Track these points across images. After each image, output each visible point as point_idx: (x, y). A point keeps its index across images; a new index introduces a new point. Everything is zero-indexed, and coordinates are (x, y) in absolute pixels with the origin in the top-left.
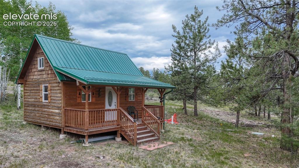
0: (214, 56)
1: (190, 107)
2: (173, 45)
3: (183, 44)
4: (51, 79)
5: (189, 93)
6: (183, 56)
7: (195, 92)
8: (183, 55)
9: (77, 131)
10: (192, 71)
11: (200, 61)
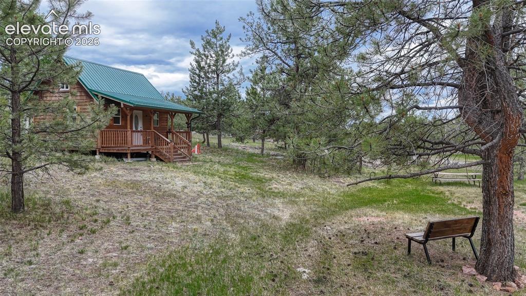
0: (238, 80)
1: (213, 140)
2: (191, 64)
3: (203, 64)
5: (212, 122)
6: (203, 78)
7: (218, 121)
8: (203, 76)
10: (215, 96)
11: (223, 85)
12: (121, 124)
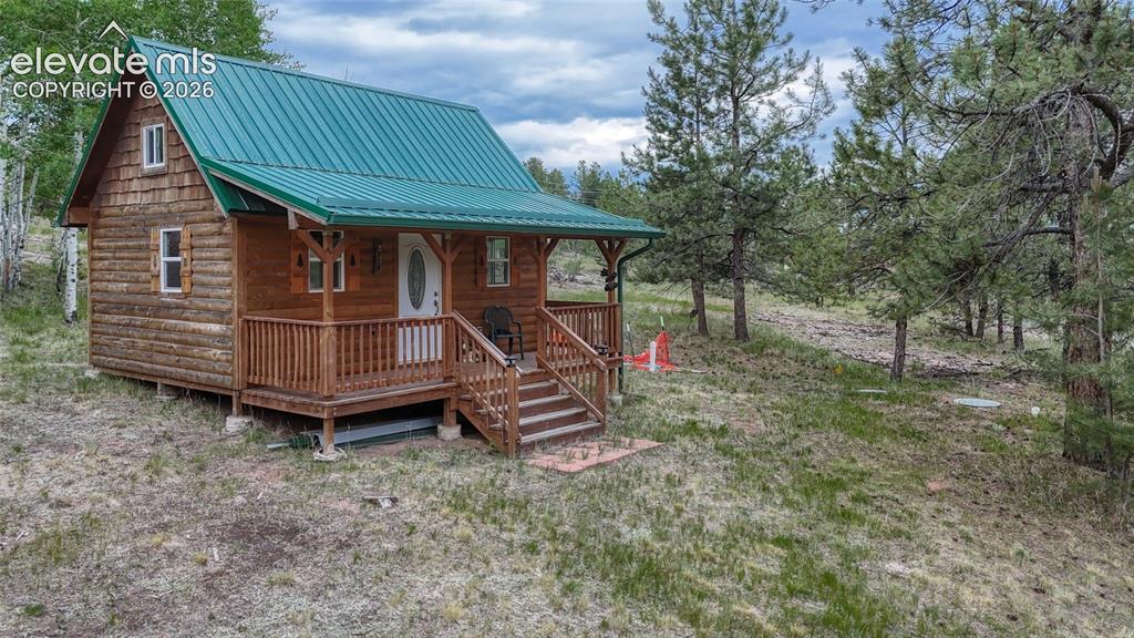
0: (807, 110)
1: (719, 307)
2: (651, 73)
3: (688, 70)
4: (193, 205)
5: (716, 255)
6: (691, 115)
7: (738, 250)
8: (690, 109)
9: (292, 404)
10: (724, 169)
11: (753, 131)
12: (343, 289)
